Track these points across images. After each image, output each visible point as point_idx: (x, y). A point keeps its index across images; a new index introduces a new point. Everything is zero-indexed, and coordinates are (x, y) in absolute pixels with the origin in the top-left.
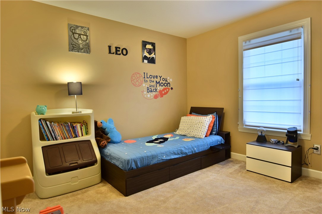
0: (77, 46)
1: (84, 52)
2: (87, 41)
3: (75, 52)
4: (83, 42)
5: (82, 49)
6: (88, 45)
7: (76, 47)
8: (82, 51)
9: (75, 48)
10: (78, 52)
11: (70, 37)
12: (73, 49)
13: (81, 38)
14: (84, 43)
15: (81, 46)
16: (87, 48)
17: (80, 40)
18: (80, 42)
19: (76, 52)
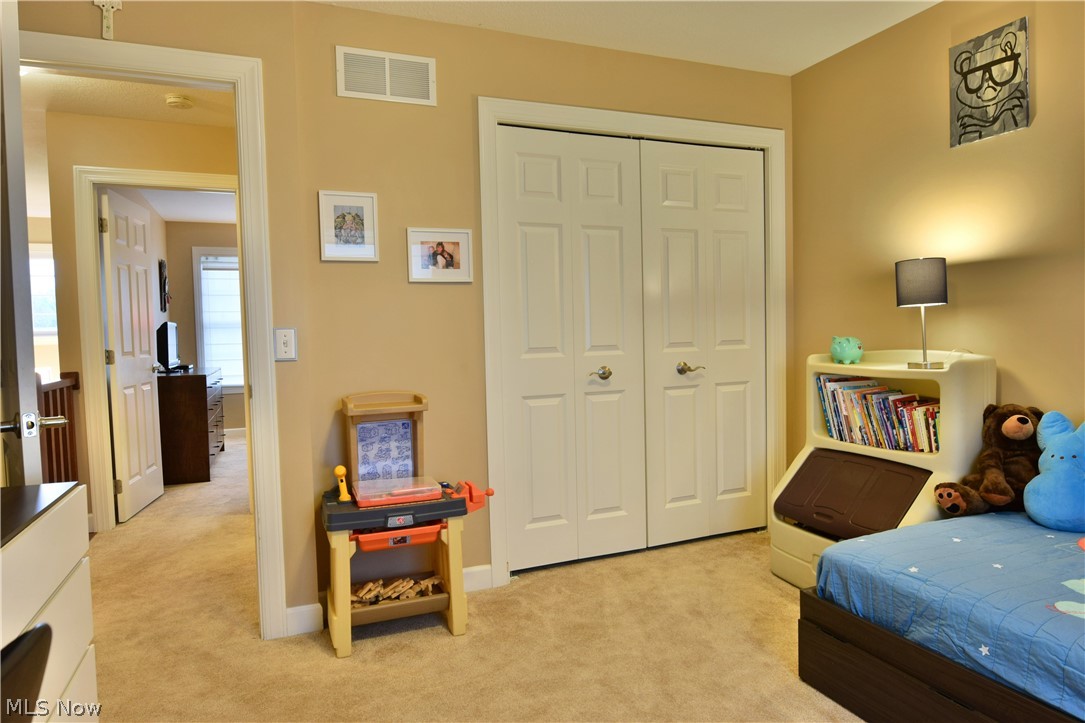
0: (975, 116)
1: (1004, 128)
2: (1018, 79)
3: (968, 144)
4: (998, 88)
5: (996, 119)
6: (1019, 95)
7: (975, 122)
8: (996, 126)
9: (969, 129)
10: (980, 137)
11: (955, 96)
12: (965, 133)
13: (991, 78)
14: (1005, 91)
15: (991, 111)
16: (1015, 106)
17: (989, 87)
18: (989, 94)
19: (974, 139)
